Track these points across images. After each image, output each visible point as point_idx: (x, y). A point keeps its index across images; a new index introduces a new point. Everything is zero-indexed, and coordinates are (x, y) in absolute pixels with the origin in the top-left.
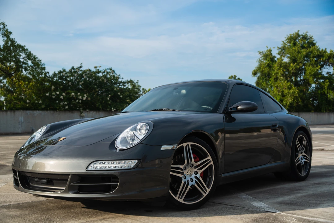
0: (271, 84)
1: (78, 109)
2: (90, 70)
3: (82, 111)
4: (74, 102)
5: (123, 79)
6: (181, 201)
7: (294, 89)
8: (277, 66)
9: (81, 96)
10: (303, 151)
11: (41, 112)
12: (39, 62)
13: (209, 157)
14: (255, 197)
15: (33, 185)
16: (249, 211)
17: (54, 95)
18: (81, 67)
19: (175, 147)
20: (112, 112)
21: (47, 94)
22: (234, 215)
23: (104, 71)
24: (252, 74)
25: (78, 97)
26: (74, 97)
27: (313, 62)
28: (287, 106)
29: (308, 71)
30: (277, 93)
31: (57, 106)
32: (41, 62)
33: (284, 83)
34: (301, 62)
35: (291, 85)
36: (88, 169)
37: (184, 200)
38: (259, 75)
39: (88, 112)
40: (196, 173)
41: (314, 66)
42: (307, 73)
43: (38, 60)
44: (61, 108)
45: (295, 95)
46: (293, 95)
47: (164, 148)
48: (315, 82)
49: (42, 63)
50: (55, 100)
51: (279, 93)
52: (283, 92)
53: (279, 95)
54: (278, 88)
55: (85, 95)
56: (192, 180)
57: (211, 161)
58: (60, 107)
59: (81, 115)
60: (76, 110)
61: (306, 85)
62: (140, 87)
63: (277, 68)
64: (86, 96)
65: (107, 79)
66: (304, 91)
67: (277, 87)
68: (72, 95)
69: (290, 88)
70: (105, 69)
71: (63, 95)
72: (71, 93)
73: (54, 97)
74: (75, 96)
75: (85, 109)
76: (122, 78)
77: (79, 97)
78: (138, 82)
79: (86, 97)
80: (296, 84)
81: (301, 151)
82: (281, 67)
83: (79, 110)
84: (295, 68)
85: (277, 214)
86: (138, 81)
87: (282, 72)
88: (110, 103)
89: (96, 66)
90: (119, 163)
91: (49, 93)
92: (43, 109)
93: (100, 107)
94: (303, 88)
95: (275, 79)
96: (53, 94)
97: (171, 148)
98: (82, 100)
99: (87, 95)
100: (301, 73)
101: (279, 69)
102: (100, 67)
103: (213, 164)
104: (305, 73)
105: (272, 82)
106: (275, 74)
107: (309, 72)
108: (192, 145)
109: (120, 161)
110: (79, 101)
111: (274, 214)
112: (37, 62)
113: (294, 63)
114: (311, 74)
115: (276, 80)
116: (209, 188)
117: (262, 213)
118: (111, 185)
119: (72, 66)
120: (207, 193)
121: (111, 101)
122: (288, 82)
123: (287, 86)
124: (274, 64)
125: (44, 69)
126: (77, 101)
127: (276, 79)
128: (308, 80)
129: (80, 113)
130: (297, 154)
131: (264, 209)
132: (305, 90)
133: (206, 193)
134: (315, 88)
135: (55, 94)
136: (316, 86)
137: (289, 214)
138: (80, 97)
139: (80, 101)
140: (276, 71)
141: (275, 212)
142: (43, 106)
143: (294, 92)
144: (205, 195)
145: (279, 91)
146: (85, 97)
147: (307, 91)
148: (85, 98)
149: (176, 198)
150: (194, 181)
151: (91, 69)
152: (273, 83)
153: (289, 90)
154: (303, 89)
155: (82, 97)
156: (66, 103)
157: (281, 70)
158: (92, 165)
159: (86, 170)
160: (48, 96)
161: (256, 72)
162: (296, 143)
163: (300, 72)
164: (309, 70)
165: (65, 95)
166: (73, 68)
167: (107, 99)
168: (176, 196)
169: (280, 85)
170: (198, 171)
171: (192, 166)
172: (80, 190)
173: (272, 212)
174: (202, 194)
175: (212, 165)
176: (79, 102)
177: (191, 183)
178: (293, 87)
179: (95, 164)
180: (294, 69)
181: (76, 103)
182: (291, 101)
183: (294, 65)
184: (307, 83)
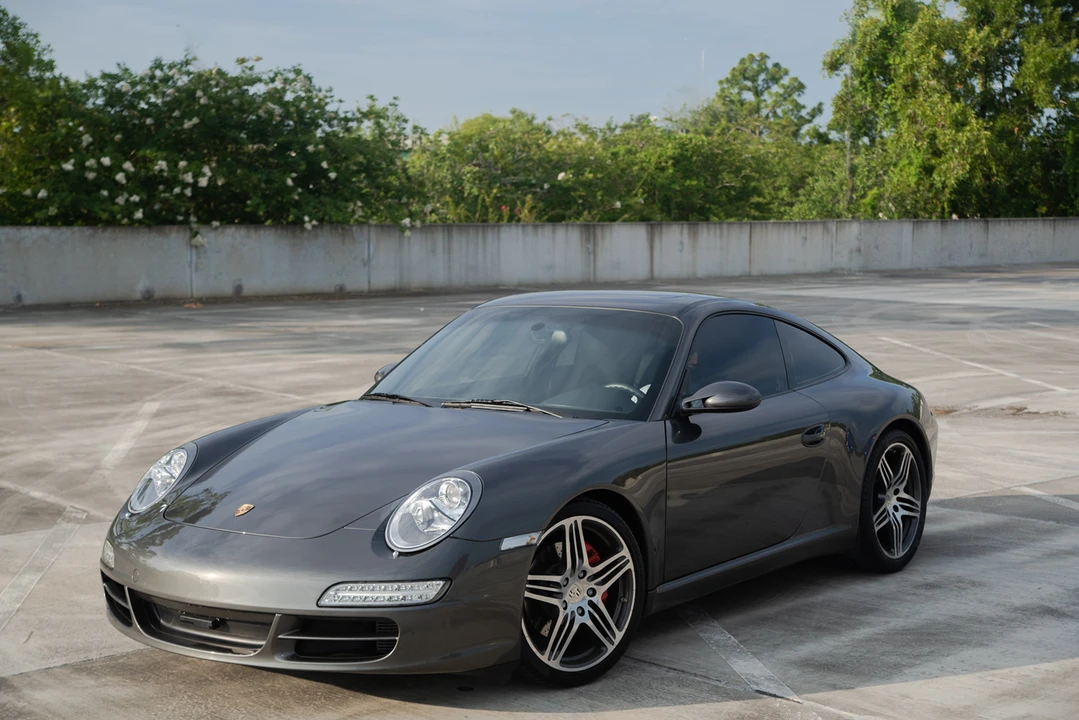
0: (890, 106)
1: (180, 218)
2: (220, 72)
3: (195, 226)
4: (167, 195)
5: (342, 104)
6: (555, 664)
7: (977, 128)
8: (917, 41)
9: (190, 174)
10: (902, 488)
11: (46, 231)
12: (31, 42)
13: (625, 552)
14: (745, 641)
15: (169, 625)
16: (716, 693)
17: (91, 169)
18: (187, 63)
19: (536, 538)
20: (305, 229)
21: (68, 166)
22: (678, 707)
23: (272, 75)
24: (821, 65)
25: (181, 176)
26: (165, 174)
27: (1055, 23)
28: (947, 190)
29: (1032, 60)
30: (910, 142)
31: (104, 211)
32: (38, 42)
33: (939, 106)
34: (1008, 24)
35: (963, 113)
36: (322, 603)
37: (562, 663)
38: (846, 70)
39: (216, 228)
40: (591, 593)
41: (1054, 41)
42: (1028, 69)
43: (28, 35)
44: (119, 216)
45: (977, 152)
46: (971, 152)
47: (508, 544)
48: (1054, 102)
49: (43, 44)
50: (97, 185)
51: (919, 144)
52: (933, 137)
53: (918, 148)
54: (916, 122)
55: (206, 170)
56: (580, 612)
57: (628, 562)
58: (113, 215)
59: (194, 241)
60: (173, 222)
61: (1021, 112)
62: (406, 121)
63: (914, 47)
64: (209, 174)
65: (284, 105)
66: (1012, 132)
67: (913, 119)
68: (157, 168)
69: (959, 124)
70: (276, 70)
71: (123, 171)
72: (153, 161)
73: (91, 176)
74: (170, 170)
75: (205, 221)
76: (341, 101)
77: (185, 176)
78: (397, 102)
79: (210, 179)
80: (988, 105)
81: (896, 487)
82: (929, 43)
83: (186, 222)
84: (984, 47)
85: (784, 701)
86: (395, 98)
87: (934, 62)
88: (296, 197)
89: (241, 57)
90: (398, 589)
91: (72, 161)
92: (52, 221)
93: (261, 213)
94: (1012, 122)
95: (905, 87)
96: (88, 164)
97: (524, 544)
98: (195, 185)
99: (212, 170)
100: (1005, 64)
101: (923, 51)
102: (259, 59)
103: (633, 569)
104: (1020, 64)
105: (896, 99)
106: (906, 70)
107: (1035, 64)
108: (584, 523)
109: (400, 584)
110: (182, 190)
111: (777, 703)
112: (24, 42)
113: (979, 28)
114: (1042, 71)
115: (910, 89)
116: (620, 631)
117: (748, 698)
118: (375, 641)
119: (154, 58)
120: (617, 641)
121: (300, 190)
122: (956, 98)
123: (951, 117)
124: (906, 30)
125: (50, 66)
126: (177, 190)
127: (912, 88)
128: (1030, 94)
129: (188, 233)
130: (880, 496)
131: (757, 684)
132: (1016, 129)
133: (613, 643)
134: (1055, 119)
135: (95, 166)
136: (1059, 113)
137: (813, 703)
138: (189, 178)
139: (188, 192)
140: (912, 58)
141: (781, 695)
142: (53, 211)
143: (973, 139)
144: (611, 648)
145: (919, 136)
146: (204, 175)
147: (1027, 134)
148: (206, 178)
149: (544, 658)
150: (587, 613)
151: (224, 69)
152: (899, 103)
153: (958, 131)
154: (1010, 127)
155: (196, 176)
156: (135, 198)
157: (932, 56)
158: (331, 592)
159: (318, 605)
160: (68, 173)
161: (837, 60)
162: (880, 466)
163: (1001, 60)
164: (1035, 57)
165: (132, 169)
166: (158, 65)
167: (285, 183)
168: (543, 654)
169: (924, 113)
170: (596, 587)
171: (582, 575)
172: (301, 652)
173: (775, 696)
174: (605, 645)
175: (629, 570)
176: (182, 194)
177: (579, 620)
178: (973, 121)
179: (338, 590)
180: (979, 50)
181: (171, 198)
182: (961, 172)
183: (982, 34)
184: (1026, 105)
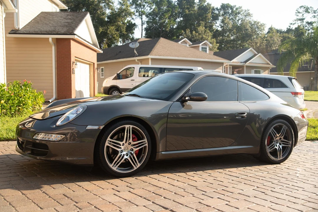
6: (114, 169)
13: (146, 140)
19: (101, 127)
36: (33, 138)
40: (132, 150)
47: (89, 127)
57: (146, 143)
108: (133, 128)
116: (140, 164)
120: (138, 167)
133: (136, 167)
150: (129, 156)
158: (36, 135)
168: (111, 164)
170: (133, 148)
171: (129, 144)
174: (133, 167)
175: (146, 146)
177: (125, 157)
